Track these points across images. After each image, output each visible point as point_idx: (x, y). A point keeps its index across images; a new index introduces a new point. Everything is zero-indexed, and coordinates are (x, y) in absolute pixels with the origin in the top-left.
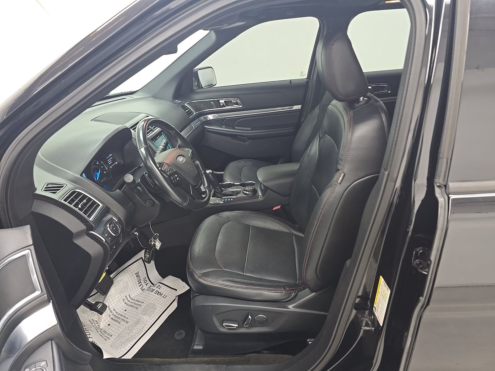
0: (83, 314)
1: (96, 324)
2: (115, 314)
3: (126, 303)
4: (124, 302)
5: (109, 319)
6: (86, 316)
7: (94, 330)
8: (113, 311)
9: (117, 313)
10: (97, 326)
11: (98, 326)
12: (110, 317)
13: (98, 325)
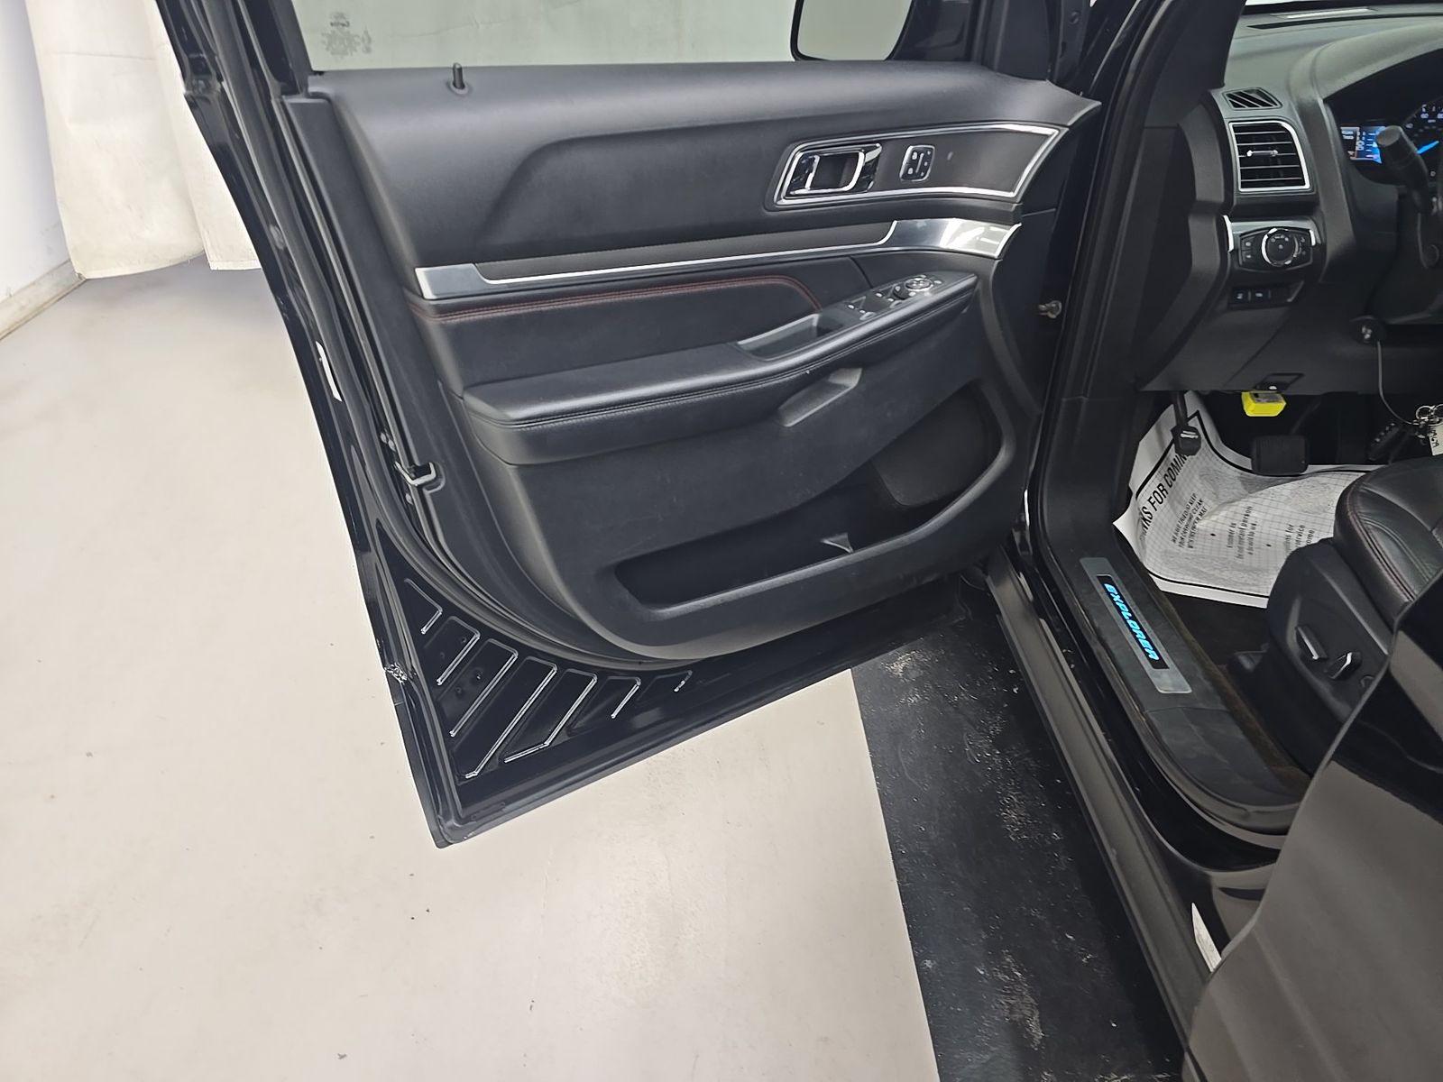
0: (1197, 477)
1: (1198, 513)
2: (1247, 533)
3: (1288, 538)
4: (1288, 534)
5: (1227, 528)
6: (1199, 485)
7: (1178, 512)
8: (1249, 526)
9: (1252, 534)
10: (1195, 516)
11: (1198, 519)
12: (1232, 529)
13: (1199, 517)
